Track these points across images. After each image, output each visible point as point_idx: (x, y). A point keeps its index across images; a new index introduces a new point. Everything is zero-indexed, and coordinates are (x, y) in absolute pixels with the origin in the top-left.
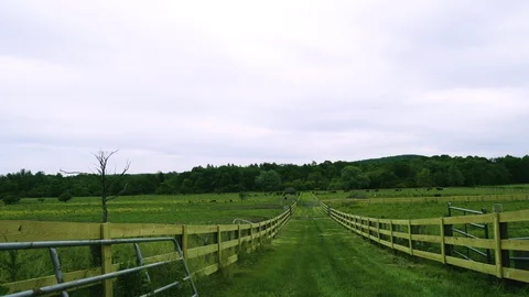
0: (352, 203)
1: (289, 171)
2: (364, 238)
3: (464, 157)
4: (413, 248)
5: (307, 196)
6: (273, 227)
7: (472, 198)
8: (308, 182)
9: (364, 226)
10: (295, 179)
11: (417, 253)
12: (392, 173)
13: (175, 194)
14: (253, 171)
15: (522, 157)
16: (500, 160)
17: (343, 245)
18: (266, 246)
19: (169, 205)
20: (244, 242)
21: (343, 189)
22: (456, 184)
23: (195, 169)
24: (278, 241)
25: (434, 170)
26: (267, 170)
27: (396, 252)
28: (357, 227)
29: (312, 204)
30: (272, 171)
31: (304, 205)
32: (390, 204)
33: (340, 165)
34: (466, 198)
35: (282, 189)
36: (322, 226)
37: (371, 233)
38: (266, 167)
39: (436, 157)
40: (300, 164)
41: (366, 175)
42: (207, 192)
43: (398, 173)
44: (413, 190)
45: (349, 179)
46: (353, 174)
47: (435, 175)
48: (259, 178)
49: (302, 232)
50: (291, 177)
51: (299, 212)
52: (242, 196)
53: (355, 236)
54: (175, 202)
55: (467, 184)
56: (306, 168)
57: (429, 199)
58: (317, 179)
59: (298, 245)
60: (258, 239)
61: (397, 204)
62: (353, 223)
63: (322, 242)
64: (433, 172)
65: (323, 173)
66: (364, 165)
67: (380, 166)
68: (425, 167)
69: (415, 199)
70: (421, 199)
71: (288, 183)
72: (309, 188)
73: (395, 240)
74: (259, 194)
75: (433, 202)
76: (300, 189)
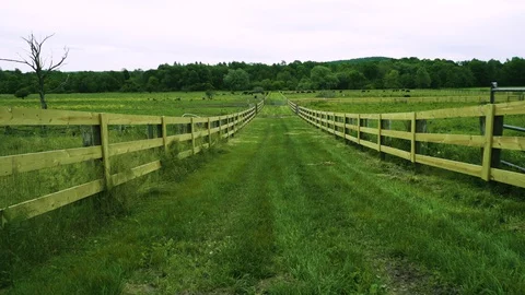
0: (320, 102)
1: (258, 71)
2: (337, 137)
3: (432, 59)
4: (416, 152)
5: (276, 96)
6: (231, 124)
7: (441, 99)
8: (277, 82)
9: (339, 124)
10: (264, 78)
11: (423, 159)
12: (361, 74)
13: (141, 92)
14: (221, 69)
15: (487, 61)
16: (466, 64)
17: (313, 146)
18: (219, 147)
19: (131, 103)
20: (174, 143)
21: (312, 88)
22: (423, 86)
23: (161, 67)
24: (236, 141)
25: (402, 72)
26: (236, 68)
27: (383, 156)
28: (329, 126)
29: (280, 103)
30: (240, 70)
31: (273, 104)
32: (359, 104)
33: (310, 65)
34: (435, 99)
35: (251, 88)
36: (288, 124)
37: (347, 131)
38: (235, 65)
39: (405, 59)
40: (270, 64)
41: (335, 76)
42: (173, 91)
43: (367, 75)
44: (381, 91)
45: (318, 80)
46: (322, 74)
47: (403, 76)
48: (227, 78)
49: (266, 132)
50: (260, 77)
51: (266, 110)
52: (208, 94)
53: (326, 136)
54: (139, 100)
55: (434, 86)
56: (276, 68)
57: (398, 99)
58: (286, 79)
59: (260, 146)
60: (207, 139)
61: (366, 104)
62: (325, 120)
63: (288, 143)
64: (401, 74)
65: (292, 74)
66: (334, 66)
67: (350, 67)
68: (394, 68)
69: (384, 100)
70: (389, 100)
71: (256, 83)
72: (277, 88)
73: (384, 141)
74: (227, 93)
75: (402, 102)
76: (268, 88)
